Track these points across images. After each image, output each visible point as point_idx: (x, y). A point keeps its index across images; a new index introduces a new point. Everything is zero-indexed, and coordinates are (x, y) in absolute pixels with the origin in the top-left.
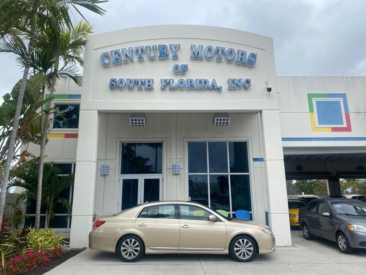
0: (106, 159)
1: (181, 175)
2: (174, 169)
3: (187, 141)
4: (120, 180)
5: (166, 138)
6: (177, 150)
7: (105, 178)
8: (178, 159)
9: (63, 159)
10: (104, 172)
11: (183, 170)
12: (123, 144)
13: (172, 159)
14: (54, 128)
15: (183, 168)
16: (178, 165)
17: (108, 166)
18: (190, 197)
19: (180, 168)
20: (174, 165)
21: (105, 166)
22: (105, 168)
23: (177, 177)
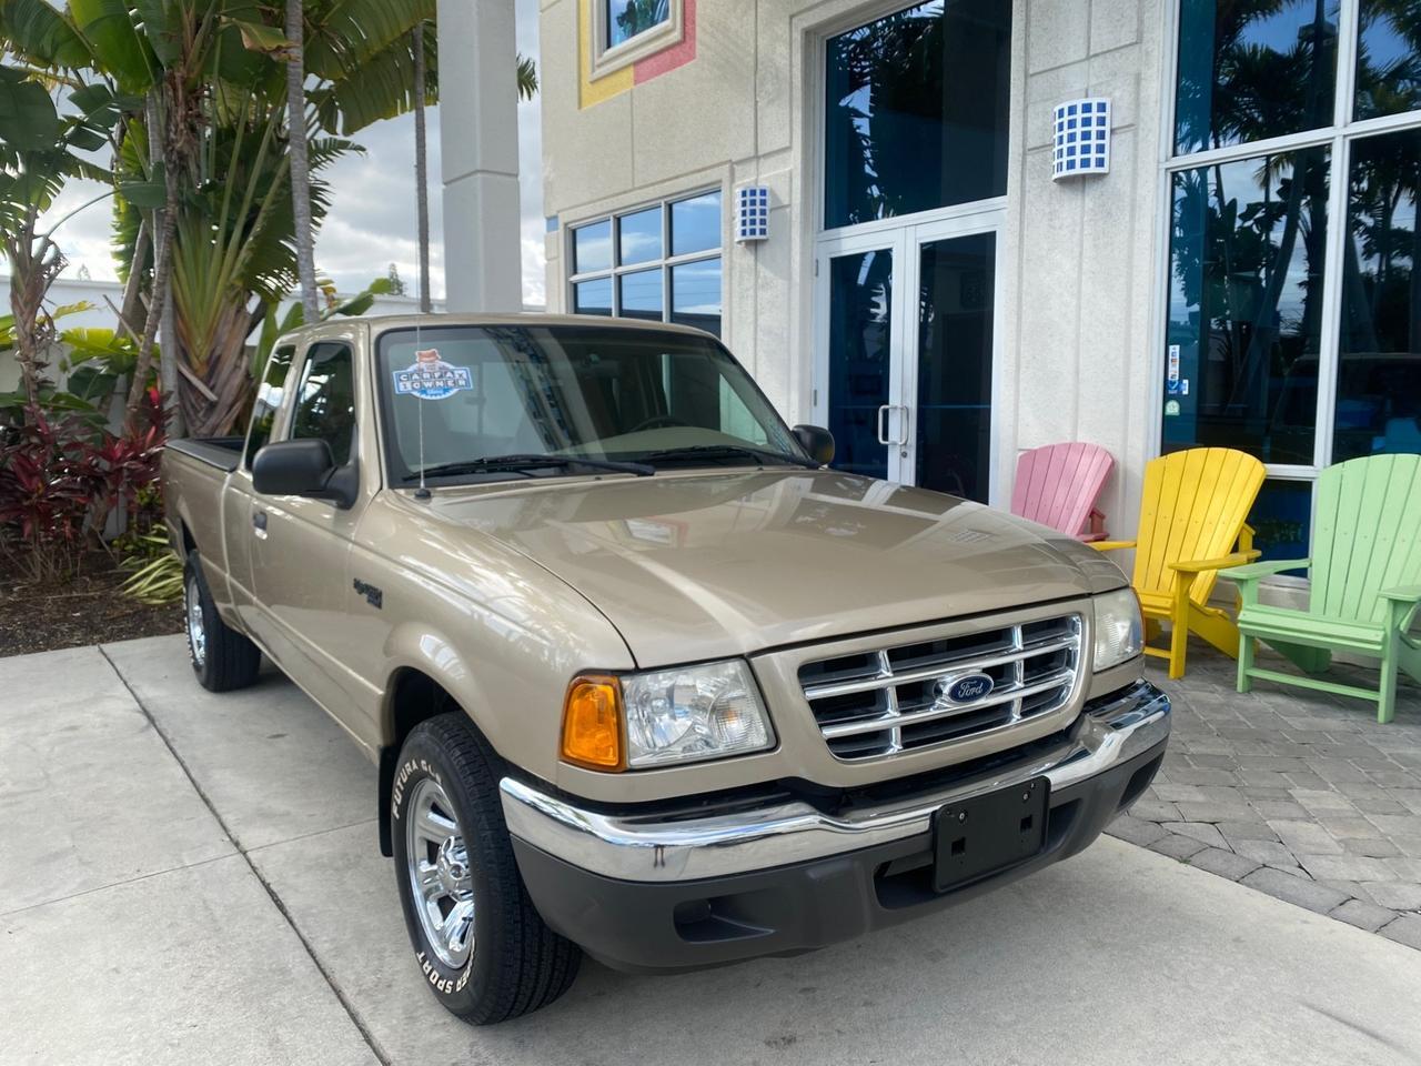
0: (757, 157)
1: (1110, 180)
2: (1061, 137)
4: (817, 261)
7: (756, 259)
8: (1100, 59)
9: (640, 188)
10: (748, 227)
11: (1130, 134)
12: (833, 45)
13: (1063, 66)
14: (609, 46)
15: (1127, 127)
16: (1094, 108)
17: (763, 192)
18: (1171, 347)
19: (1107, 129)
20: (1061, 113)
21: (753, 193)
22: (753, 203)
23: (1089, 203)
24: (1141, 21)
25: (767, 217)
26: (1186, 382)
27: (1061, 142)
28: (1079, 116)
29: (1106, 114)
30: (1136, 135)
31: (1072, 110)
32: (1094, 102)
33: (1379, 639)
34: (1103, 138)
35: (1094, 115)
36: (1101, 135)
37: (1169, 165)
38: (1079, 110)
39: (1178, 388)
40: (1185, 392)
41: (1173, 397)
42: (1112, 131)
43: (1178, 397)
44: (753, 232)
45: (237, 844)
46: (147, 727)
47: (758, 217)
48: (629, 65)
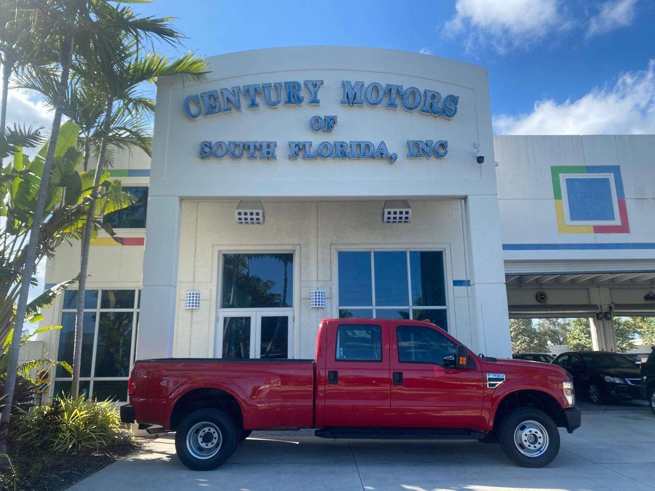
0: (194, 282)
1: (325, 308)
3: (336, 249)
4: (218, 318)
5: (300, 245)
6: (319, 265)
7: (192, 314)
8: (320, 282)
9: (121, 282)
10: (191, 305)
11: (329, 300)
13: (311, 281)
20: (313, 293)
23: (319, 313)
24: (331, 276)
25: (200, 302)
27: (313, 299)
29: (323, 294)
36: (322, 299)
37: (338, 308)
38: (317, 293)
44: (193, 306)
47: (195, 301)
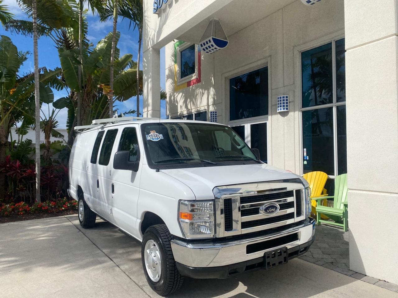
0: (215, 104)
1: (289, 112)
2: (278, 103)
3: (298, 51)
5: (270, 56)
6: (285, 71)
8: (285, 87)
10: (213, 120)
12: (231, 81)
13: (279, 88)
14: (181, 78)
15: (293, 101)
16: (285, 97)
17: (216, 112)
18: (304, 149)
19: (288, 102)
20: (278, 98)
21: (214, 112)
22: (214, 115)
23: (285, 117)
24: (294, 80)
25: (217, 118)
26: (308, 157)
27: (278, 104)
28: (282, 99)
29: (288, 99)
30: (294, 103)
31: (281, 98)
32: (285, 96)
33: (342, 213)
34: (287, 104)
35: (285, 99)
36: (287, 103)
37: (301, 110)
38: (282, 98)
39: (306, 158)
40: (308, 159)
41: (305, 160)
42: (289, 102)
43: (306, 160)
45: (102, 251)
46: (79, 232)
47: (215, 118)
48: (185, 83)
